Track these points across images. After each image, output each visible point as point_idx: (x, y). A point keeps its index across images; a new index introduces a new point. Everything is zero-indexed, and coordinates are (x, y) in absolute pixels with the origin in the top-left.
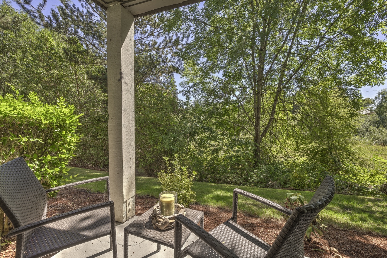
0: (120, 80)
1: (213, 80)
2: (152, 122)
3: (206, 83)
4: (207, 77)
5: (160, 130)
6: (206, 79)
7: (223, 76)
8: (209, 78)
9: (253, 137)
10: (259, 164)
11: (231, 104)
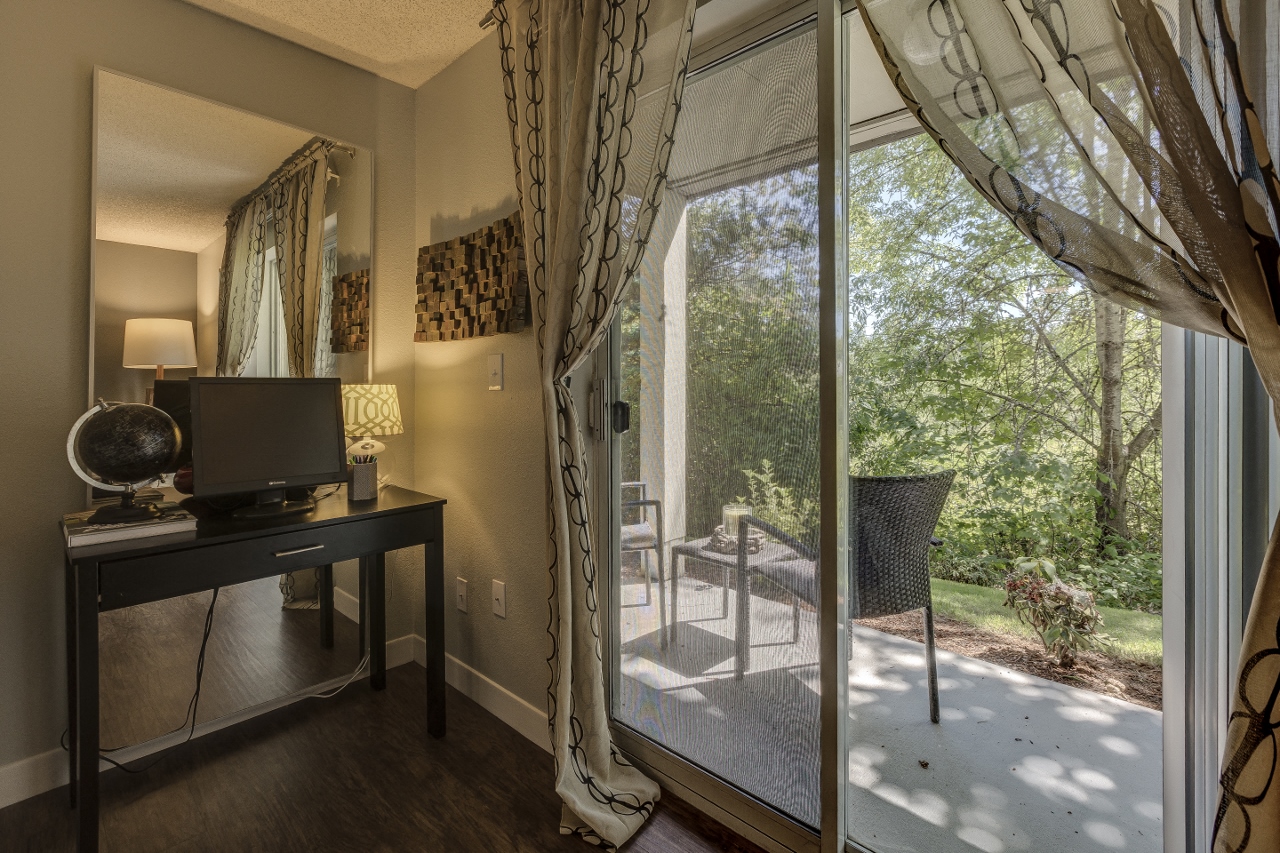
0: (661, 319)
1: (933, 256)
2: (728, 397)
3: (907, 269)
4: (908, 250)
5: (750, 418)
6: (905, 256)
7: (965, 242)
8: (916, 251)
9: (1095, 451)
10: (1112, 550)
11: (1001, 335)
